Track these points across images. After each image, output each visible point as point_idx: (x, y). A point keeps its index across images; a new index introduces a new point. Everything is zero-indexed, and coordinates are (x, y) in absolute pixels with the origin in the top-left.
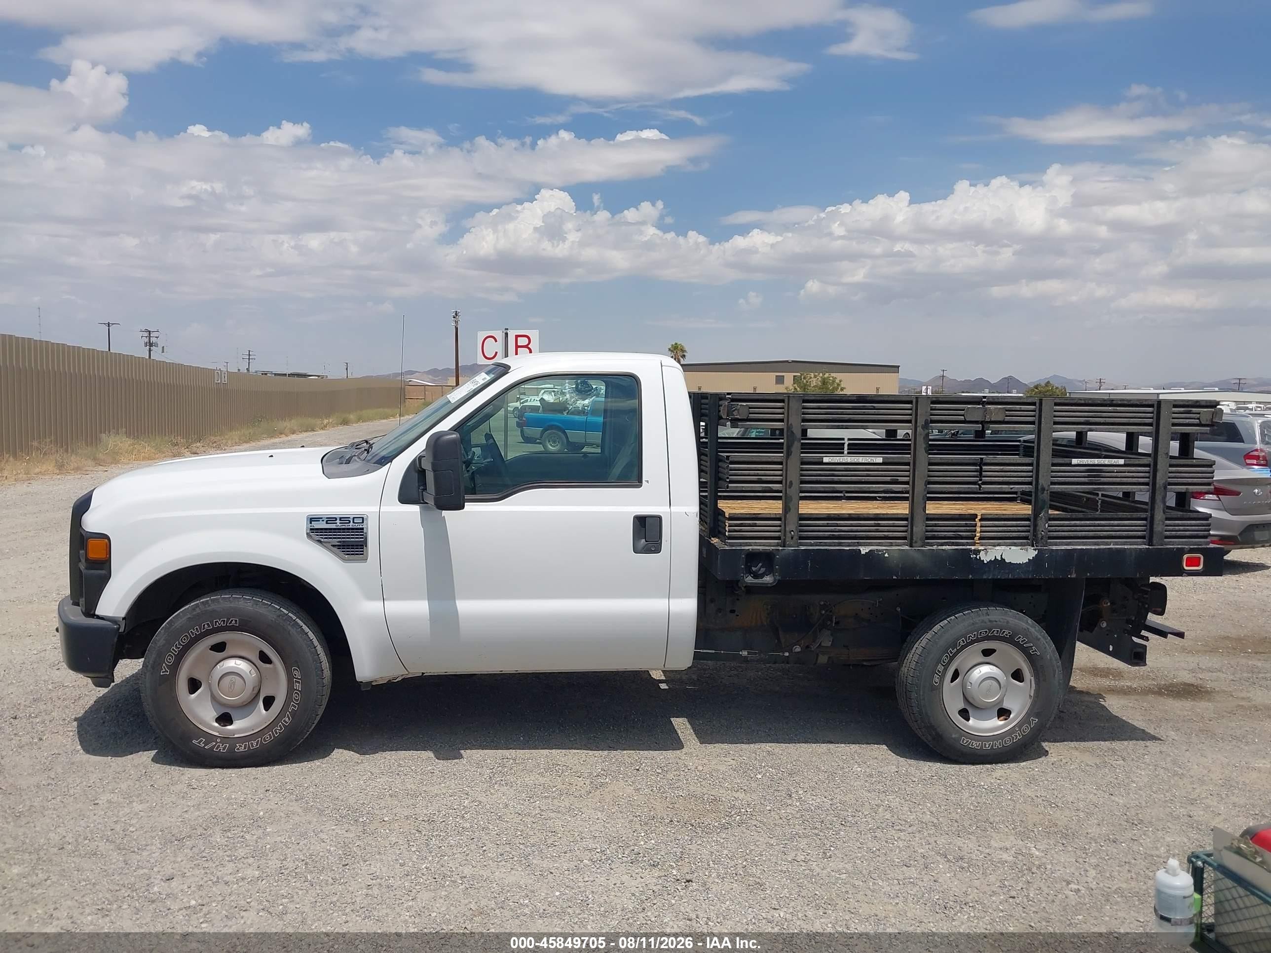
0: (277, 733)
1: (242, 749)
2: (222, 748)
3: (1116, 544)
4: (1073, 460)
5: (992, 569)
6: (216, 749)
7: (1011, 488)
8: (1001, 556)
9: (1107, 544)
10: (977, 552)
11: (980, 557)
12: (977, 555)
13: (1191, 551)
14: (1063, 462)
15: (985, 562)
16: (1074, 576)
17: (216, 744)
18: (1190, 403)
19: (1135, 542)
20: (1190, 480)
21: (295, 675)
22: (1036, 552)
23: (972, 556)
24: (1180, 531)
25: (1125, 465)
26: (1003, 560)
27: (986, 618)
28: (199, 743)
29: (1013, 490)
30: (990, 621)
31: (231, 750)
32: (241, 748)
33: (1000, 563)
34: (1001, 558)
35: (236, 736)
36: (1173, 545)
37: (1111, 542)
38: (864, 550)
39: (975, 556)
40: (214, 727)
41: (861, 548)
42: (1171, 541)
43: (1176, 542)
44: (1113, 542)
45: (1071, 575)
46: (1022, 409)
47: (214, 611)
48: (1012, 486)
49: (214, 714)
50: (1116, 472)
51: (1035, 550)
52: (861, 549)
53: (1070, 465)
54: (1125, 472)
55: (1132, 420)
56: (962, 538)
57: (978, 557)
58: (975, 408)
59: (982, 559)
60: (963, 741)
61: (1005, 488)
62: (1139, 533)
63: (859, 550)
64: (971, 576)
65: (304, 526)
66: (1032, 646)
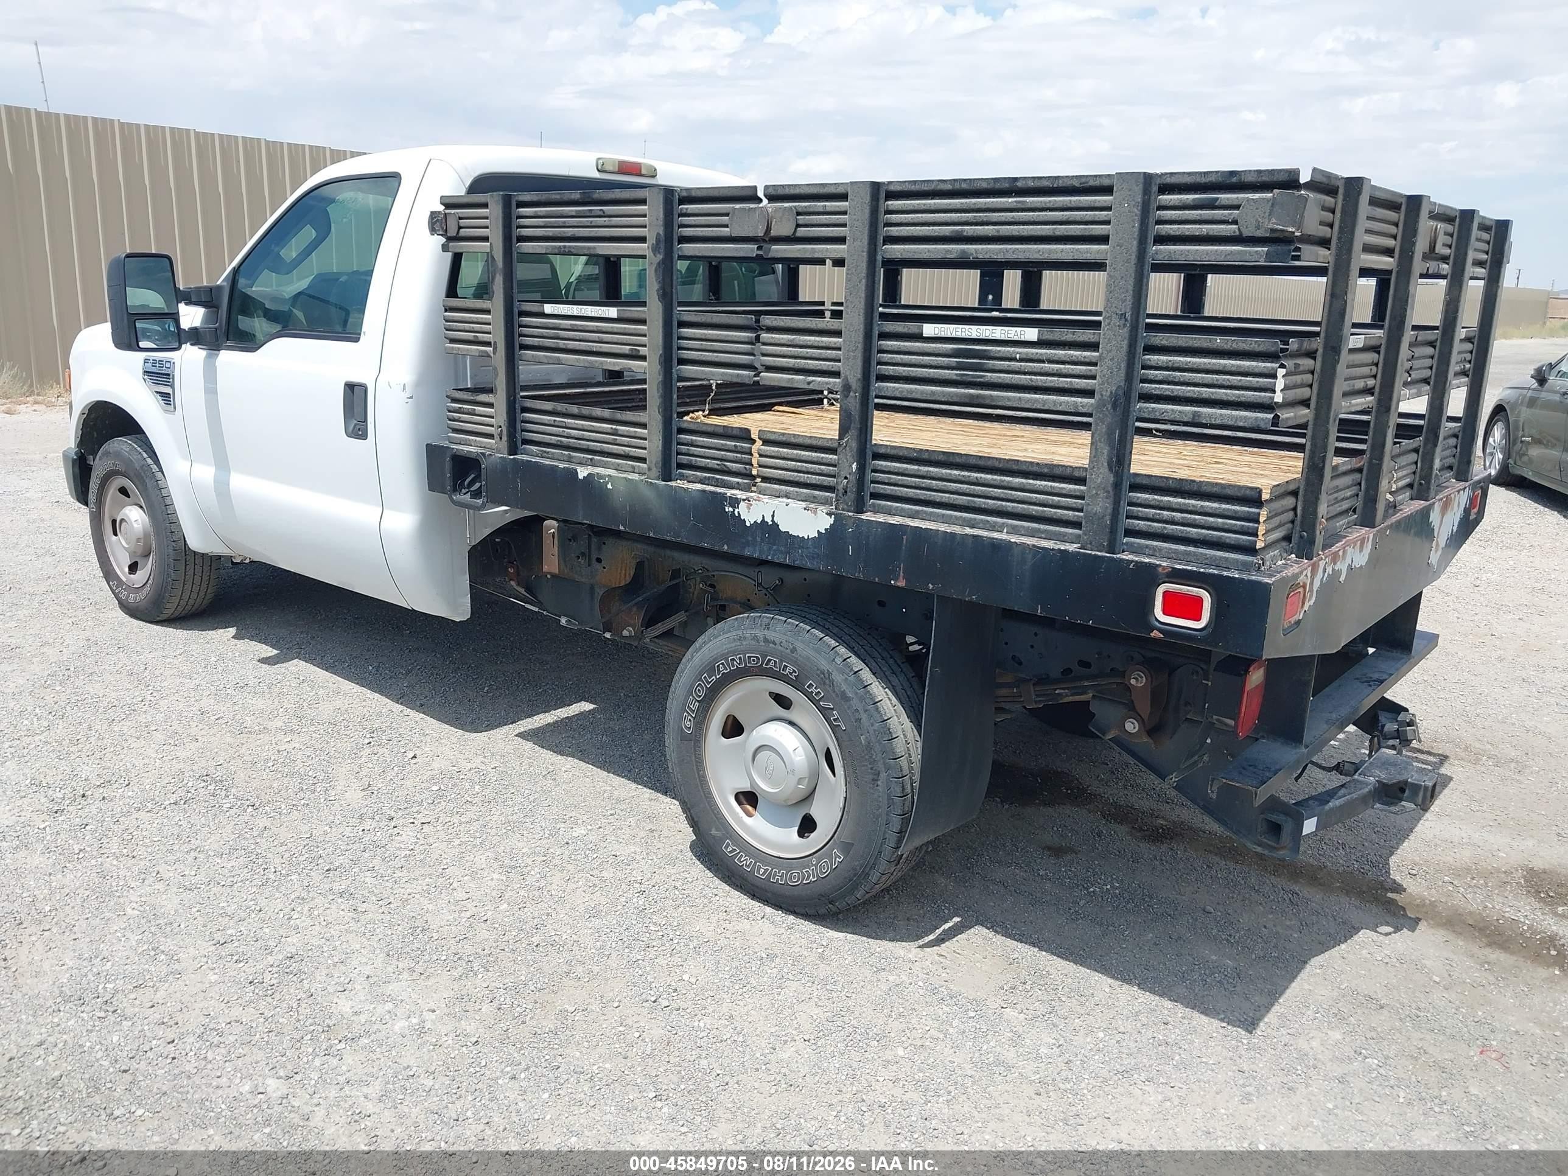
0: (147, 591)
2: (124, 595)
3: (1014, 531)
4: (925, 325)
5: (759, 539)
6: (121, 595)
7: (809, 383)
8: (773, 516)
9: (993, 528)
10: (734, 502)
11: (739, 513)
12: (734, 508)
13: (1177, 576)
14: (905, 330)
15: (748, 524)
16: (902, 583)
17: (122, 590)
18: (1213, 179)
19: (1060, 533)
20: (1205, 392)
22: (831, 520)
23: (727, 510)
24: (1173, 522)
25: (1040, 343)
26: (775, 525)
27: (761, 633)
28: (113, 585)
29: (811, 387)
30: (766, 640)
31: (127, 599)
32: (131, 599)
33: (769, 530)
34: (773, 520)
36: (1149, 556)
37: (1003, 525)
38: (582, 473)
39: (731, 509)
41: (579, 469)
42: (1147, 546)
43: (1160, 549)
44: (1007, 525)
45: (896, 580)
46: (828, 209)
47: (109, 452)
48: (810, 379)
49: (128, 560)
50: (1021, 360)
51: (829, 514)
52: (578, 471)
53: (919, 337)
54: (1043, 361)
55: (1061, 230)
56: (730, 473)
57: (736, 513)
58: (744, 209)
59: (742, 518)
60: (726, 848)
61: (798, 381)
62: (1071, 513)
63: (576, 470)
64: (726, 547)
66: (832, 709)
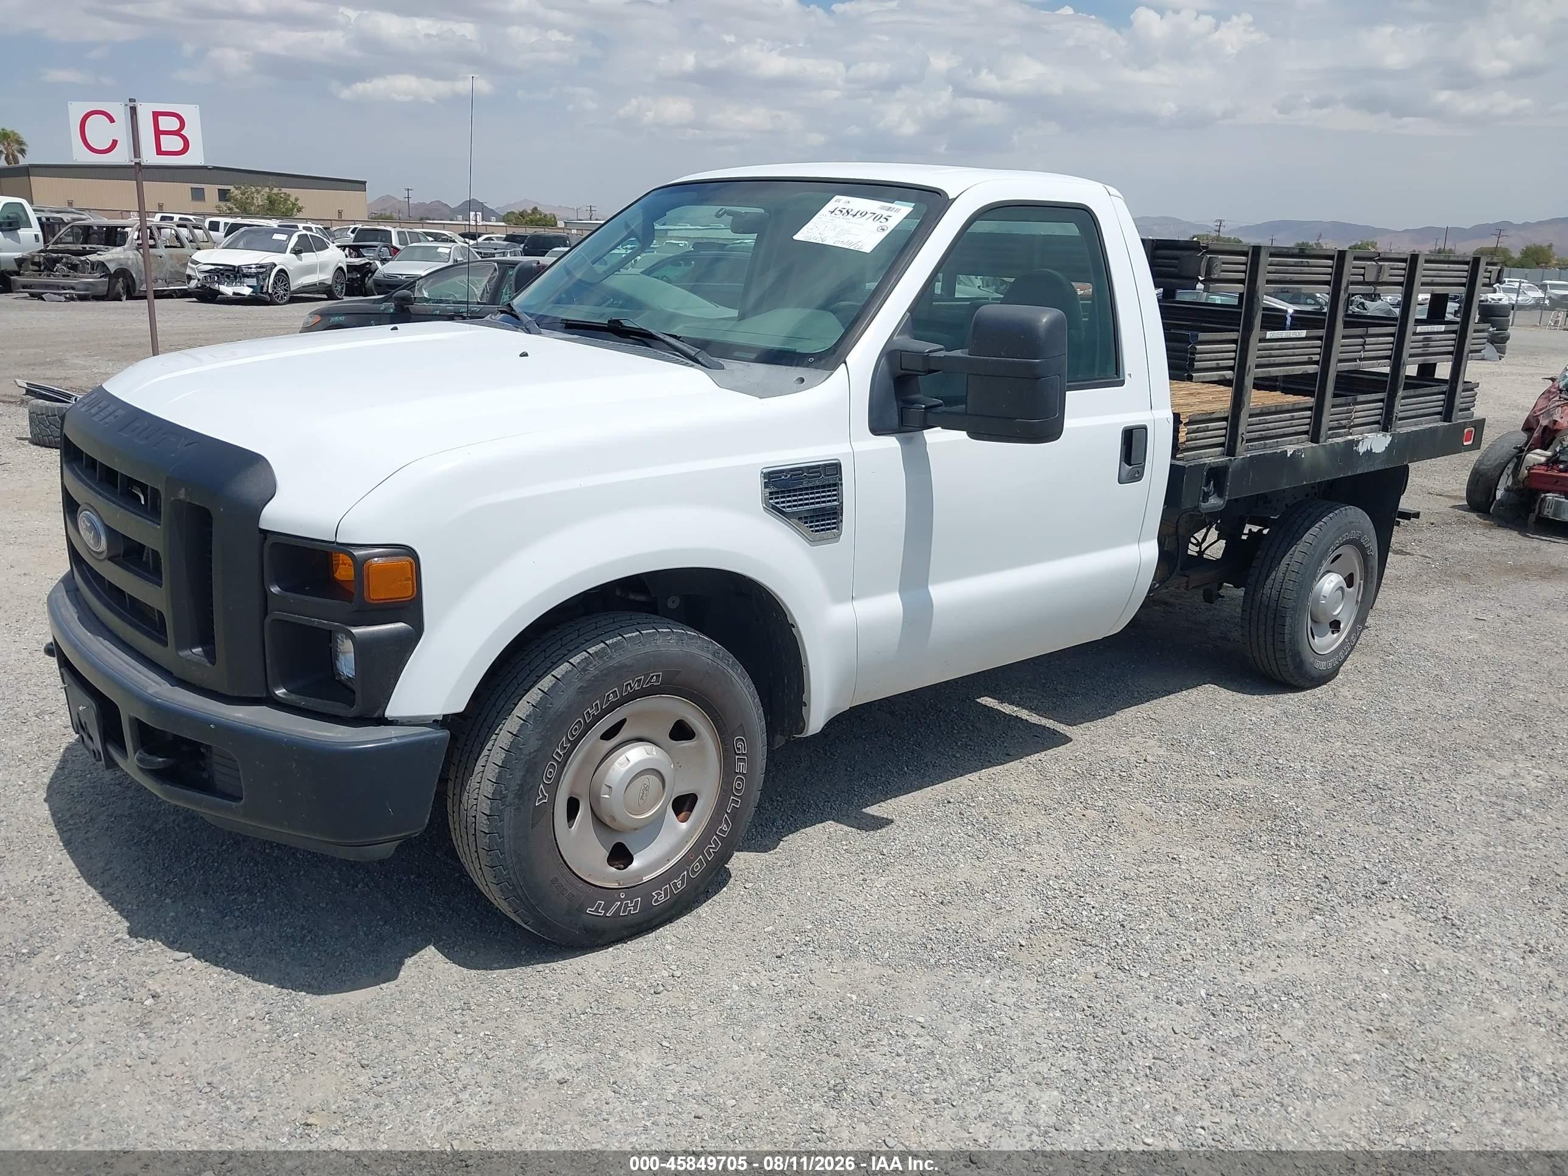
0: (710, 855)
1: (662, 899)
2: (632, 907)
5: (1364, 461)
6: (624, 912)
8: (1371, 445)
10: (1358, 443)
12: (1357, 447)
15: (1361, 454)
17: (621, 904)
21: (738, 749)
22: (1391, 438)
23: (1354, 449)
26: (1371, 450)
28: (596, 910)
31: (647, 906)
32: (660, 898)
33: (1369, 454)
34: (1371, 447)
35: (646, 879)
38: (1289, 452)
40: (609, 876)
41: (1287, 450)
47: (621, 667)
49: (605, 854)
56: (1342, 427)
59: (1359, 451)
60: (1316, 664)
64: (1350, 473)
65: (756, 489)
